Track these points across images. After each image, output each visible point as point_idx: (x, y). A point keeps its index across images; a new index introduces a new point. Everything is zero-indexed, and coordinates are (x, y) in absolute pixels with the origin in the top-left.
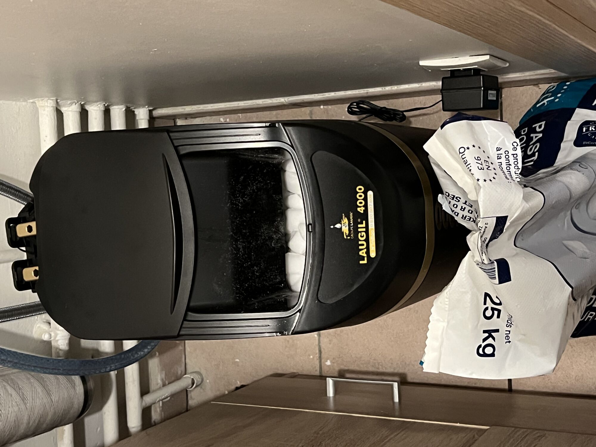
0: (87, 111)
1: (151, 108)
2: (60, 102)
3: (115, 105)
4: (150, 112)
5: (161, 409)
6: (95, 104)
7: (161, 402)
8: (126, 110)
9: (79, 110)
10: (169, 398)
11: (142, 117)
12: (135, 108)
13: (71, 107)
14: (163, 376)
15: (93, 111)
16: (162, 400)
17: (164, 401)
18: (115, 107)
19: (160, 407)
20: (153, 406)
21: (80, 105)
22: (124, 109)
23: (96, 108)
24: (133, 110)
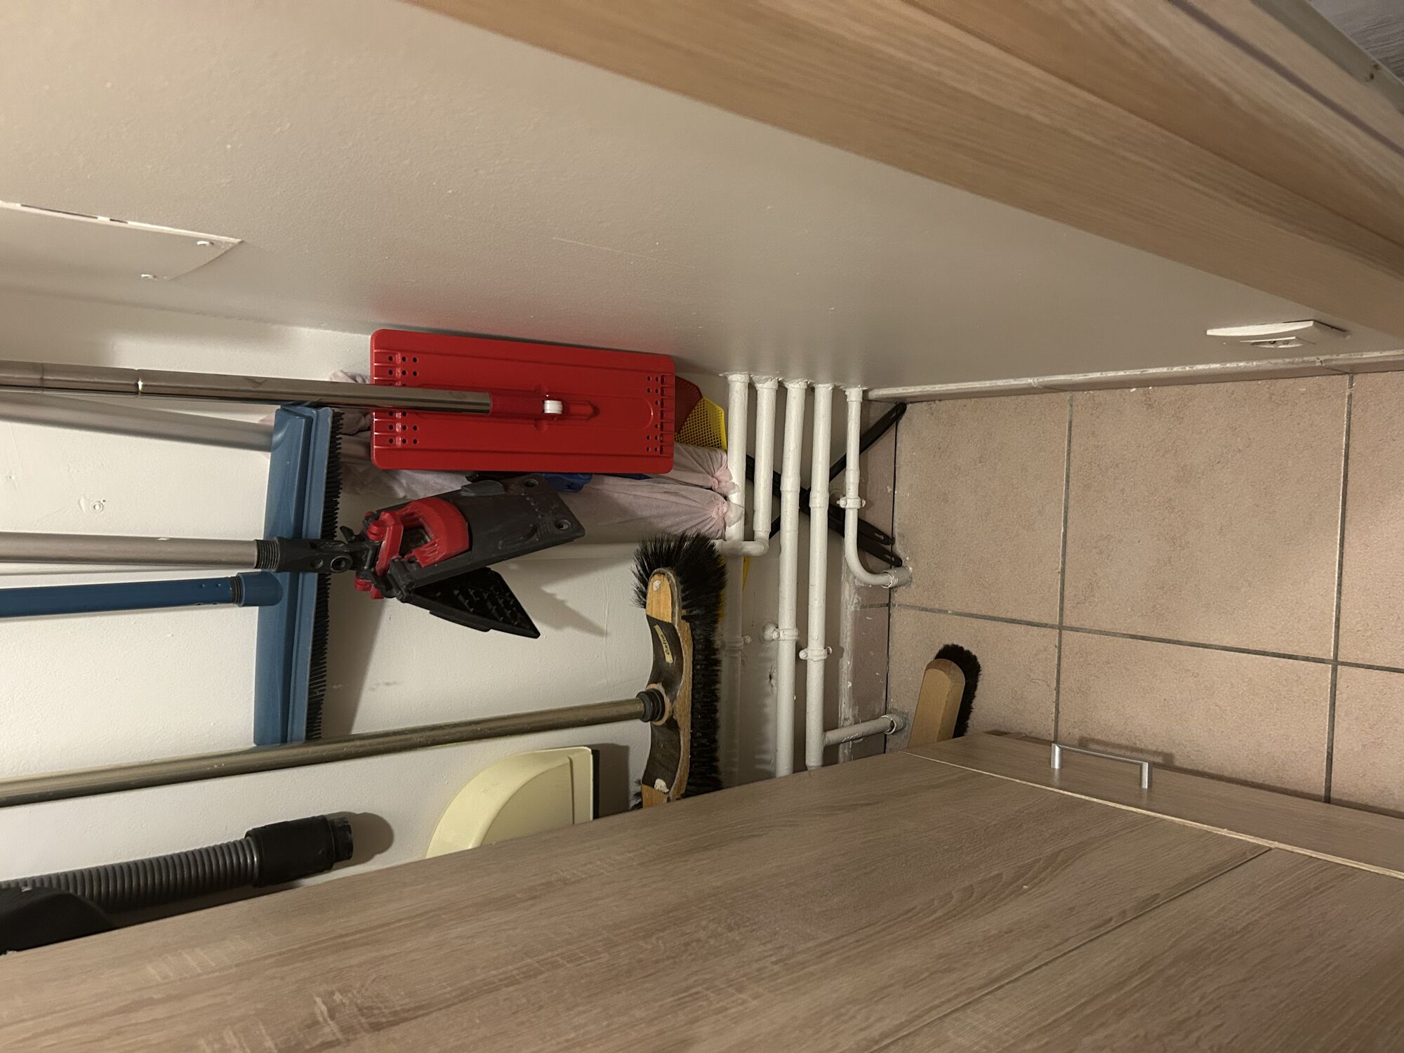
0: (787, 389)
1: (865, 388)
2: (755, 378)
3: (821, 383)
4: (865, 392)
5: (850, 751)
6: (796, 380)
7: (851, 743)
8: (833, 389)
9: (775, 387)
10: (861, 740)
11: (853, 399)
12: (846, 388)
13: (766, 384)
14: (856, 712)
15: (793, 390)
16: (852, 740)
17: (855, 742)
18: (820, 385)
19: (849, 749)
20: (841, 745)
21: (777, 382)
22: (831, 388)
23: (797, 386)
24: (844, 389)
